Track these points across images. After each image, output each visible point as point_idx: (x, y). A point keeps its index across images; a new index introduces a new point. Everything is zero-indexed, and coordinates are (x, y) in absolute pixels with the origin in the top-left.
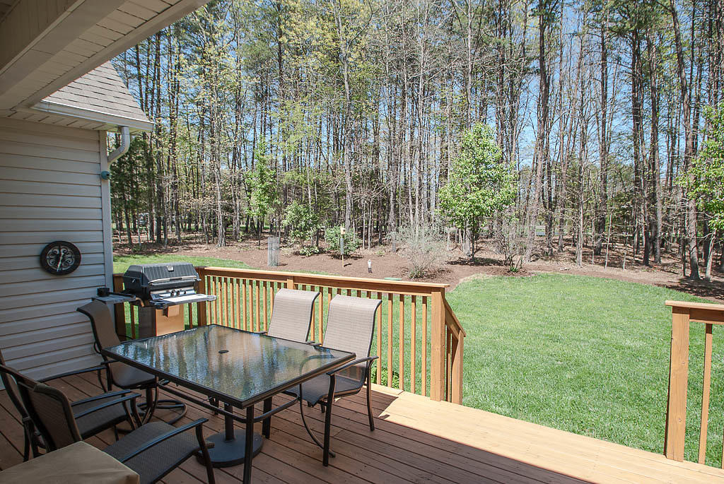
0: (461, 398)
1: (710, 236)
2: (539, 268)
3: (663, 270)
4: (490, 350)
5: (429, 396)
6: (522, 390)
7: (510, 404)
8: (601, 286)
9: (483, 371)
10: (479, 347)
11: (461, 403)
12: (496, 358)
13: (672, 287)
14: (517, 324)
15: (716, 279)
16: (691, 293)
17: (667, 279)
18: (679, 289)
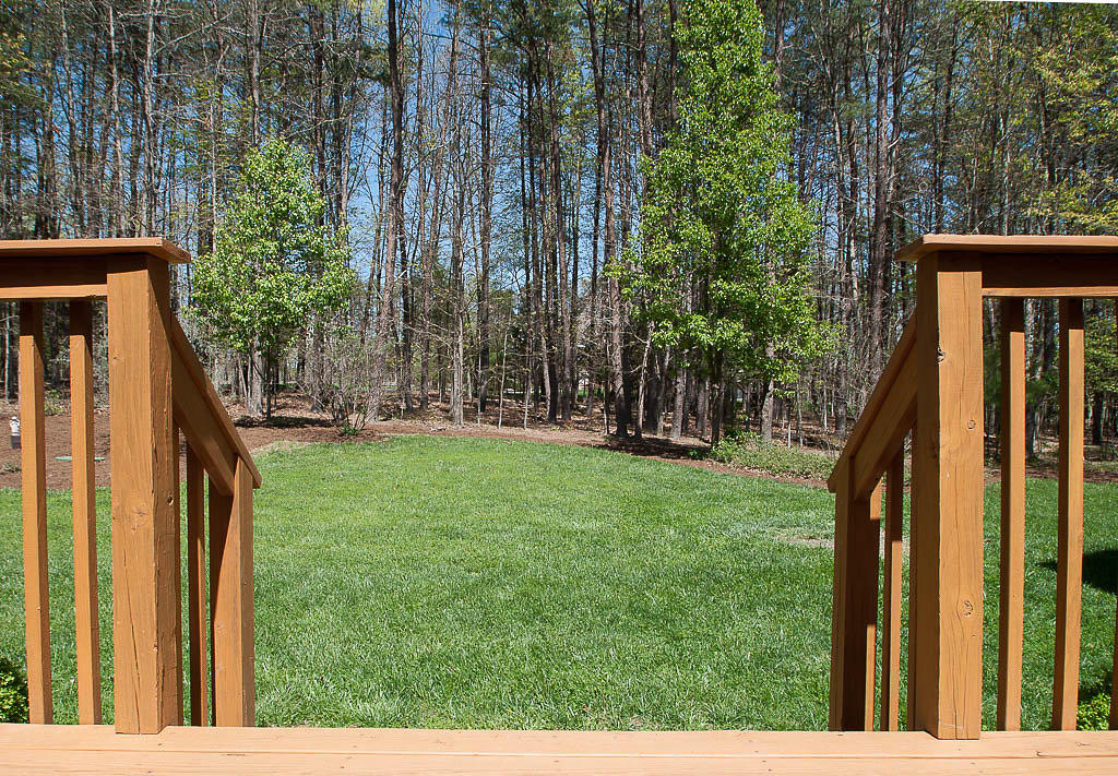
0: (250, 699)
1: (640, 371)
2: (395, 429)
3: (577, 428)
4: (320, 571)
5: (110, 722)
6: (414, 647)
7: (392, 687)
8: (503, 449)
9: (309, 618)
10: (293, 568)
11: (250, 719)
12: (338, 585)
13: (600, 447)
14: (370, 516)
15: (648, 436)
16: (628, 451)
17: (589, 438)
18: (611, 449)
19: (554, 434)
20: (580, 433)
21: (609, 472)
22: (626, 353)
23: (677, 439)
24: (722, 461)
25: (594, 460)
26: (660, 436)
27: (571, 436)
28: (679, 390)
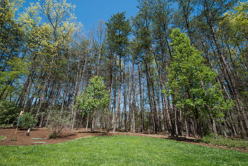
13: (167, 139)
15: (180, 136)
16: (175, 140)
17: (164, 137)
18: (169, 139)
19: (156, 136)
20: (162, 136)
21: (169, 146)
22: (171, 115)
23: (187, 137)
24: (206, 143)
25: (164, 142)
26: (183, 137)
27: (160, 136)
28: (186, 124)
